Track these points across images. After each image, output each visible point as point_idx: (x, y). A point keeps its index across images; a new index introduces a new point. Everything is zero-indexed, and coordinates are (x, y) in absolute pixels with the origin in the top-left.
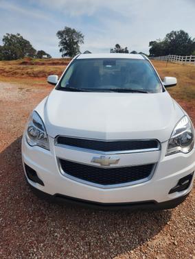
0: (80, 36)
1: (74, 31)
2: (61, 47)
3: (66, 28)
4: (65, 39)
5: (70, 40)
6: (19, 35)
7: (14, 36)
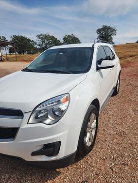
0: (113, 30)
1: (109, 28)
2: (99, 39)
3: (103, 26)
4: (102, 34)
5: (105, 34)
6: (72, 35)
7: (70, 36)
